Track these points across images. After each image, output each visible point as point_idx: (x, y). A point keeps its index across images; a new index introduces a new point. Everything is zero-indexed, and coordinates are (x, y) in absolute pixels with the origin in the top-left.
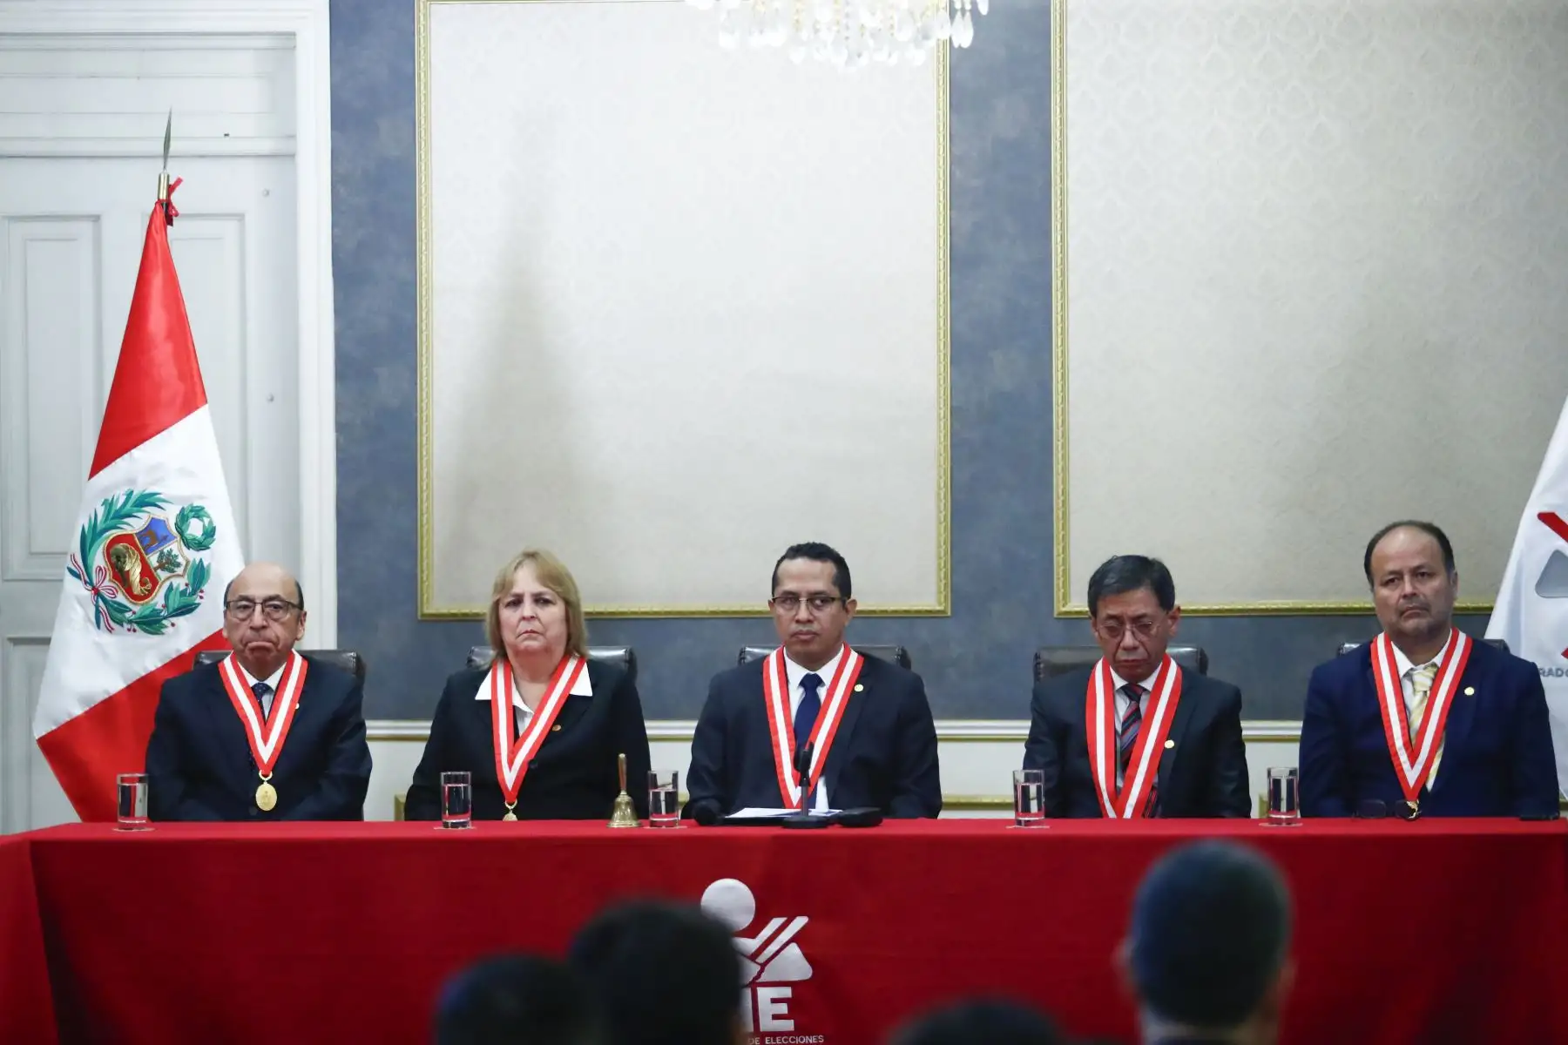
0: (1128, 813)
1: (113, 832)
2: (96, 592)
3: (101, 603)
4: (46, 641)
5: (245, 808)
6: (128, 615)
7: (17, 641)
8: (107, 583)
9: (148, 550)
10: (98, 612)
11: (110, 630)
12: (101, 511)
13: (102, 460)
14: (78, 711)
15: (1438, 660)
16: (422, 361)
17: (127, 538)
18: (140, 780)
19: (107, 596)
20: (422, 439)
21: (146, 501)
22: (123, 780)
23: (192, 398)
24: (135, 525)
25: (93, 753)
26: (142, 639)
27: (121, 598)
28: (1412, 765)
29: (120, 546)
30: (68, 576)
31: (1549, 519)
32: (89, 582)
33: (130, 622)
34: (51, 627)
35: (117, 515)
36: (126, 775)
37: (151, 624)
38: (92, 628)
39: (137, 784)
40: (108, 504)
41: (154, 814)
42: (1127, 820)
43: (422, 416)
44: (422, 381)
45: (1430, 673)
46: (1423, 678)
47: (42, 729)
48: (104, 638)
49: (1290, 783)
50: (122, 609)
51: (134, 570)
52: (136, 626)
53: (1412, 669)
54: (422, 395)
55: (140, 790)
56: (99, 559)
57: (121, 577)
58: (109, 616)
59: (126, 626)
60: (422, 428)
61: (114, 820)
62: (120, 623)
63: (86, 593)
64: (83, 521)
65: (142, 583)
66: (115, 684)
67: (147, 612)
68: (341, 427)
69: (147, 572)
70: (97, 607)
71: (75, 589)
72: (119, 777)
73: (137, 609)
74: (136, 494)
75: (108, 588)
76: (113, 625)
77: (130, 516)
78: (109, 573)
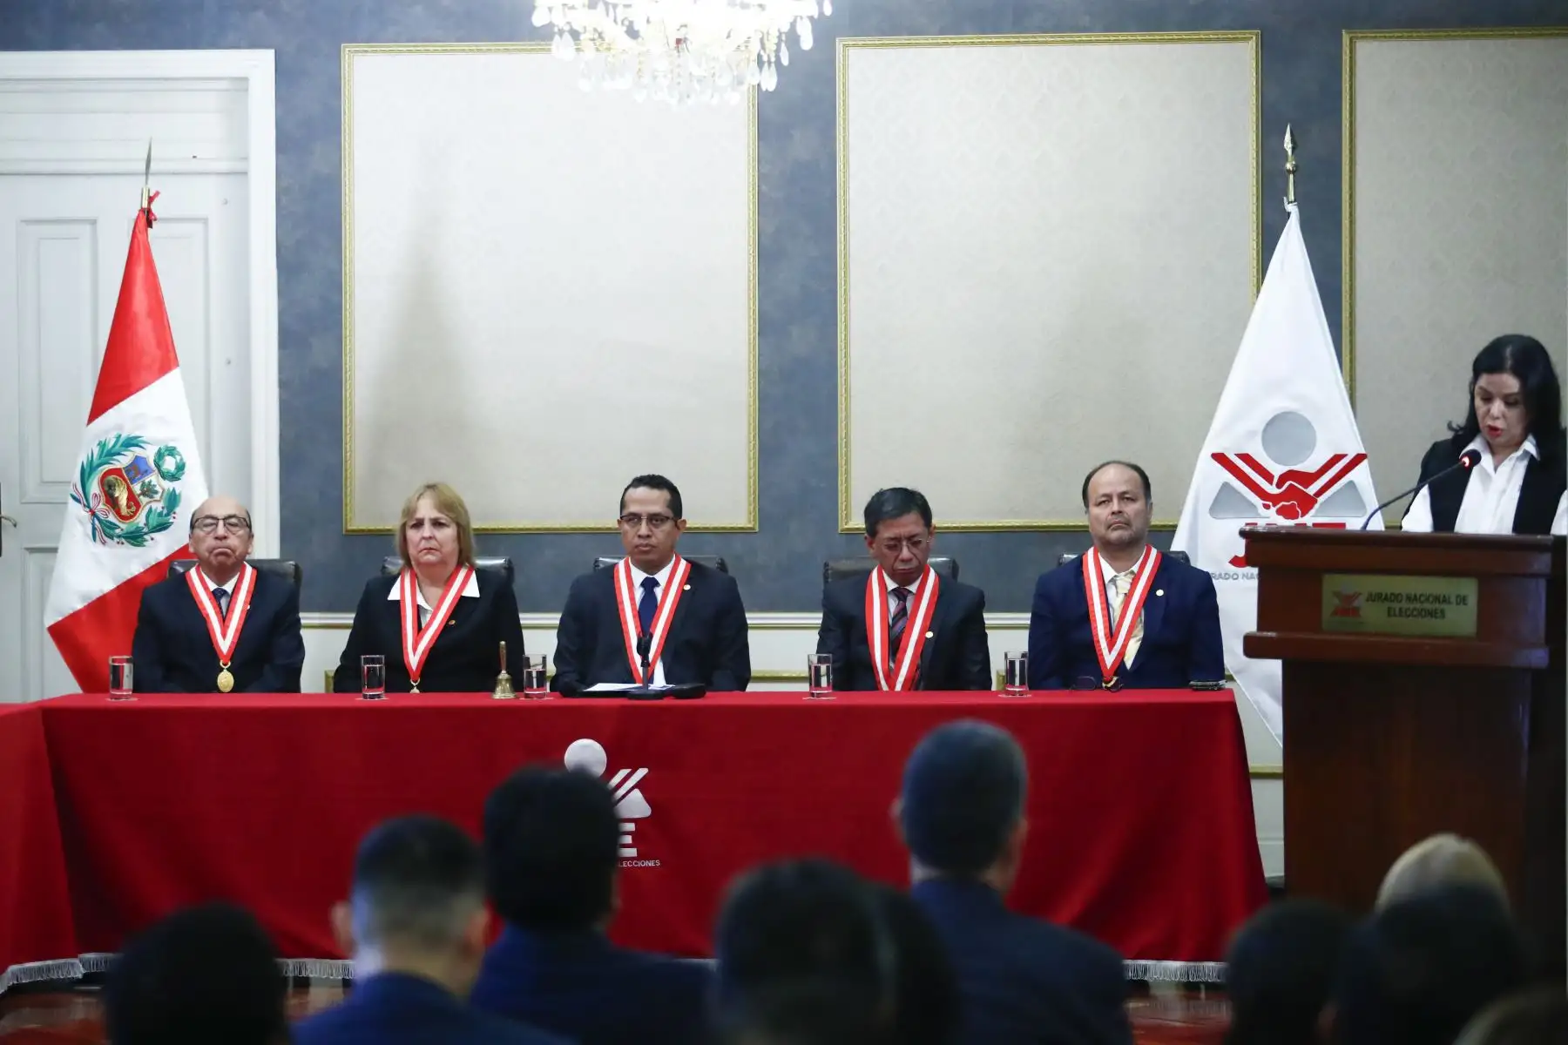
0: (898, 687)
1: (107, 700)
2: (93, 514)
3: (97, 522)
4: (54, 550)
6: (118, 531)
7: (32, 550)
8: (101, 507)
9: (133, 480)
10: (94, 529)
11: (104, 543)
12: (96, 451)
13: (97, 411)
14: (79, 606)
15: (1135, 568)
16: (346, 332)
17: (117, 472)
18: (128, 661)
19: (102, 517)
20: (346, 394)
21: (131, 442)
22: (114, 661)
23: (167, 362)
24: (123, 461)
25: (90, 638)
26: (128, 550)
27: (112, 518)
28: (1110, 651)
29: (111, 478)
30: (71, 500)
31: (1220, 458)
32: (87, 506)
33: (119, 536)
34: (58, 537)
35: (109, 454)
36: (115, 657)
37: (135, 538)
38: (91, 543)
39: (125, 664)
40: (102, 445)
41: (137, 688)
42: (898, 692)
43: (346, 376)
44: (347, 346)
45: (1129, 579)
46: (1124, 582)
47: (51, 619)
48: (98, 548)
49: (1022, 663)
50: (113, 526)
51: (122, 496)
52: (123, 540)
53: (1115, 576)
54: (346, 359)
55: (127, 669)
56: (94, 487)
57: (112, 502)
58: (103, 532)
59: (116, 540)
60: (347, 386)
61: (107, 691)
62: (111, 537)
63: (85, 515)
64: (83, 458)
65: (129, 507)
66: (108, 586)
67: (133, 529)
68: (283, 384)
69: (132, 497)
70: (93, 524)
71: (77, 511)
72: (111, 658)
73: (124, 526)
74: (124, 436)
75: (101, 510)
76: (106, 539)
77: (119, 454)
78: (103, 499)
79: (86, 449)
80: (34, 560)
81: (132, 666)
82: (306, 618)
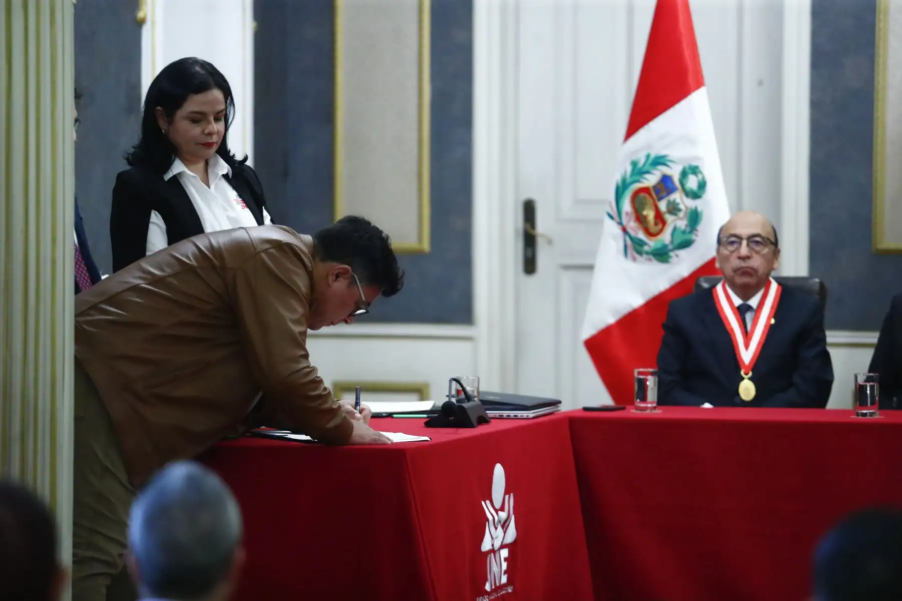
1: (632, 412)
2: (624, 230)
3: (628, 239)
4: (590, 268)
5: (731, 397)
6: (646, 248)
7: (567, 267)
8: (632, 225)
9: (660, 199)
10: (626, 247)
11: (634, 259)
12: (629, 169)
13: (632, 129)
14: (611, 320)
16: (880, 51)
17: (646, 190)
18: (652, 374)
19: (632, 233)
20: (878, 114)
21: (659, 161)
22: (640, 373)
23: (699, 83)
24: (651, 180)
25: (619, 349)
26: (656, 267)
27: (641, 235)
29: (642, 195)
30: (607, 219)
32: (620, 223)
33: (647, 253)
34: (593, 253)
35: (638, 172)
36: (641, 370)
37: (662, 255)
38: (622, 257)
39: (650, 377)
40: (634, 164)
41: (662, 401)
43: (879, 96)
44: (879, 68)
47: (588, 332)
48: (629, 264)
50: (641, 243)
51: (650, 214)
52: (651, 257)
54: (879, 79)
55: (651, 382)
56: (627, 206)
57: (640, 219)
58: (635, 248)
59: (645, 256)
60: (878, 106)
61: (632, 403)
62: (640, 253)
63: (617, 230)
64: (617, 178)
65: (656, 224)
66: (637, 301)
67: (659, 246)
68: (815, 105)
69: (659, 217)
70: (625, 241)
71: (611, 228)
72: (636, 371)
73: (652, 244)
74: (653, 156)
75: (632, 228)
76: (637, 256)
77: (648, 172)
78: (633, 218)
79: (620, 170)
80: (567, 278)
81: (657, 379)
82: (832, 336)
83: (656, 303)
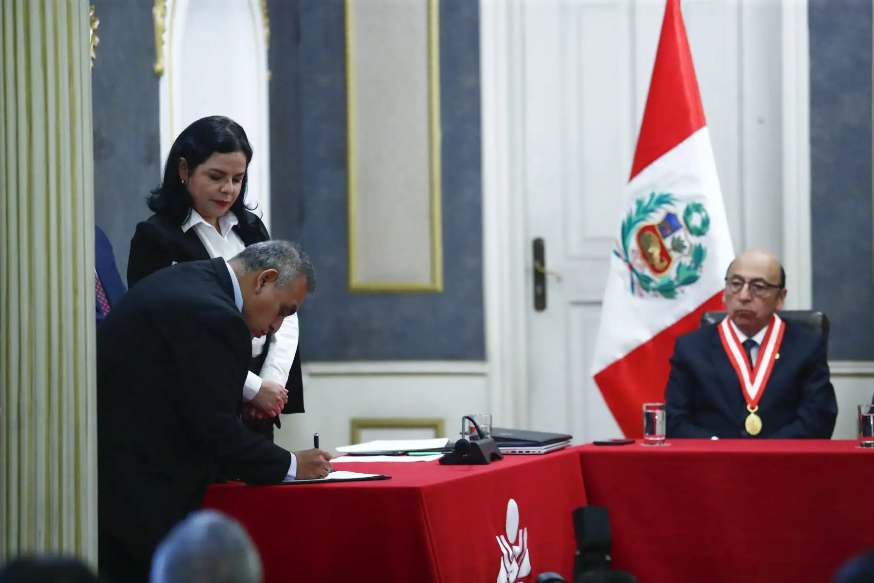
1: (642, 446)
2: (631, 267)
3: (634, 275)
4: (599, 303)
5: (738, 430)
6: (652, 285)
7: (577, 304)
8: (638, 262)
9: (665, 236)
10: (633, 284)
11: (641, 295)
12: (634, 207)
13: (636, 170)
14: (620, 355)
17: (651, 228)
18: (660, 408)
19: (639, 270)
21: (663, 200)
22: (648, 408)
24: (656, 218)
25: (628, 383)
26: (662, 302)
27: (648, 272)
29: (647, 233)
30: (614, 258)
32: (627, 261)
33: (654, 290)
34: (603, 291)
35: (643, 210)
36: (650, 404)
37: (667, 291)
38: (629, 293)
40: (639, 203)
41: (671, 434)
47: (597, 367)
48: (636, 301)
50: (648, 280)
51: (655, 251)
52: (658, 293)
56: (633, 244)
57: (646, 257)
58: (641, 284)
59: (651, 293)
61: (641, 437)
62: (647, 290)
63: (624, 268)
64: (624, 216)
65: (661, 261)
66: (645, 336)
67: (666, 282)
69: (664, 254)
70: (632, 278)
71: (619, 265)
72: (644, 406)
73: (658, 280)
74: (657, 194)
75: (638, 265)
76: (644, 292)
77: (652, 211)
78: (639, 255)
79: (625, 209)
80: (577, 313)
81: (665, 413)
82: (834, 367)
83: (664, 338)
